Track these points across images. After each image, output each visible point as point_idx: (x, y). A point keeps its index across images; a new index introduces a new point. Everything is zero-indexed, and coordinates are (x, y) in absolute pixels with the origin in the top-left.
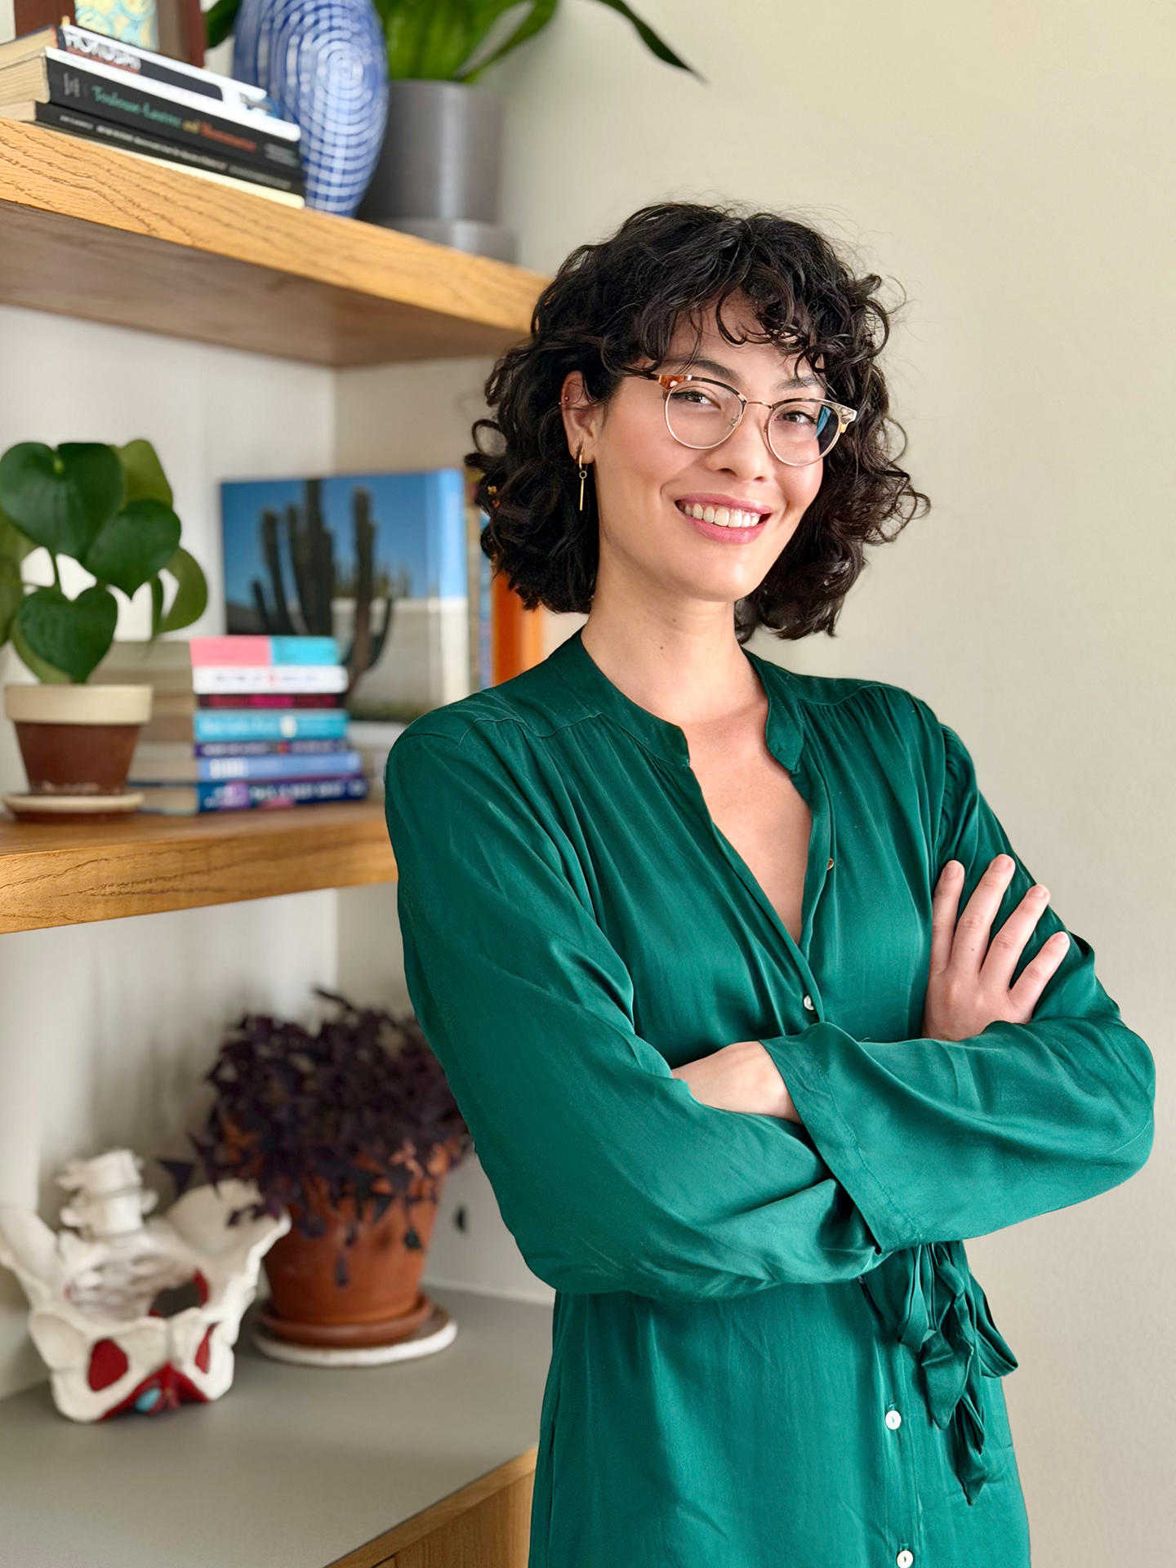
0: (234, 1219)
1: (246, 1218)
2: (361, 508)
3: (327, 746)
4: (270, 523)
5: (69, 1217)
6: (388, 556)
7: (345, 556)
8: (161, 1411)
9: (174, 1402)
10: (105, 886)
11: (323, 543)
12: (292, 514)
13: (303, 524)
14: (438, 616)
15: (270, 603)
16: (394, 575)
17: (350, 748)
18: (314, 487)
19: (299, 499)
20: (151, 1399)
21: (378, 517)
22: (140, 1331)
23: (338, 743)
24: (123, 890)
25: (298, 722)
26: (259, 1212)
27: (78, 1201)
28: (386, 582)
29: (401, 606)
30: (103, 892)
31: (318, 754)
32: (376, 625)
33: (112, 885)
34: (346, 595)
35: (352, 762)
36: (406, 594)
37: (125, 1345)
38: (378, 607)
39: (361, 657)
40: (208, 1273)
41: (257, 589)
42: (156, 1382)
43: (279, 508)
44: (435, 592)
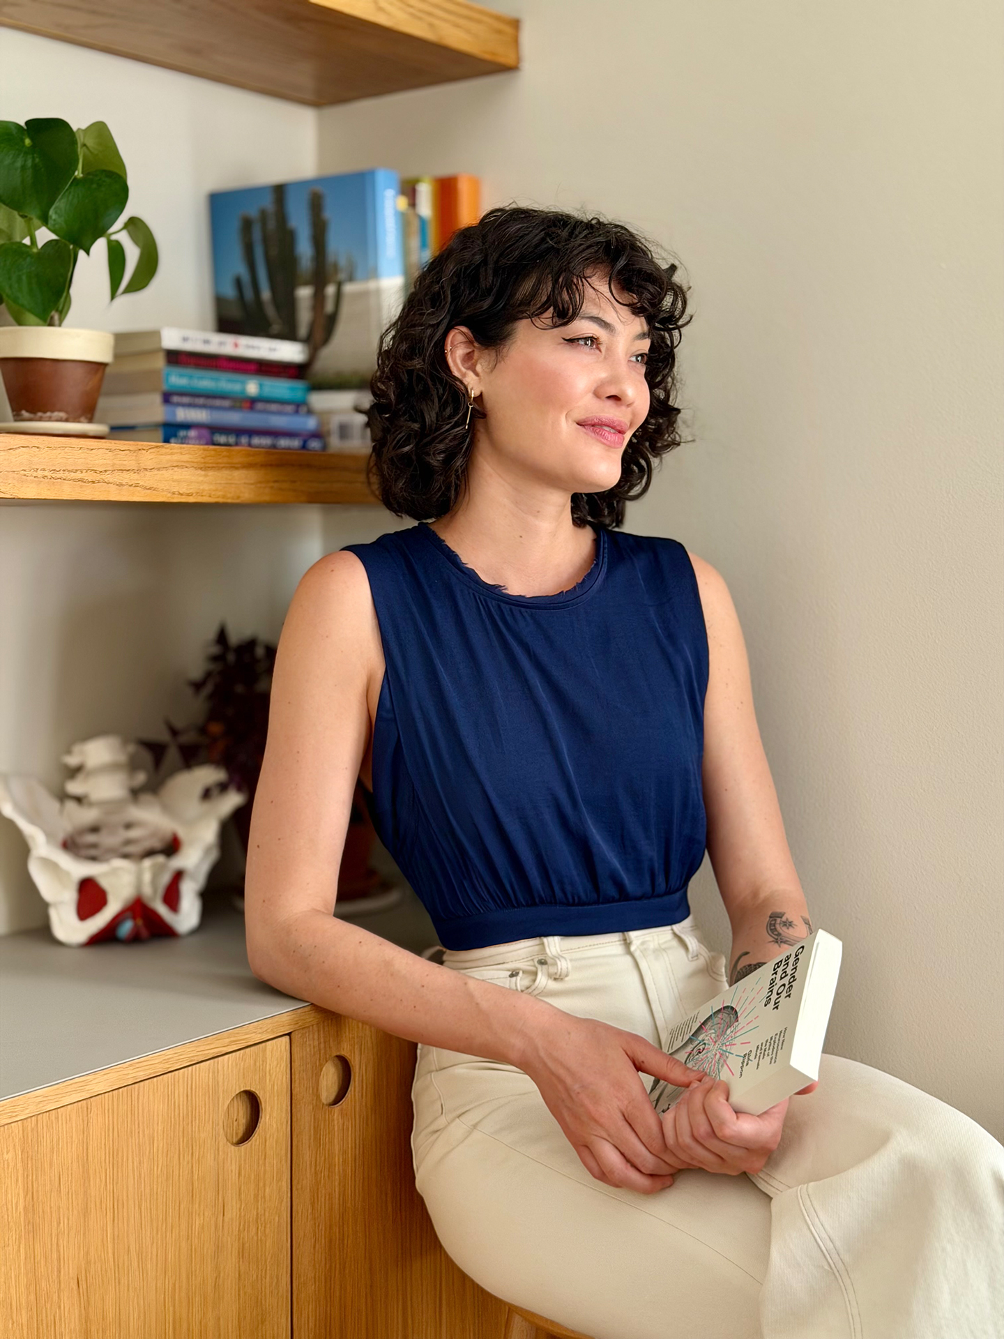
0: (207, 794)
1: (215, 792)
2: (316, 205)
3: (290, 408)
4: (247, 225)
5: (74, 787)
6: (337, 246)
7: (304, 249)
8: (135, 939)
9: (144, 933)
10: (37, 469)
11: (287, 238)
12: (263, 215)
13: (272, 224)
14: (378, 292)
15: (249, 294)
16: (343, 262)
17: (310, 412)
18: (280, 191)
19: (268, 203)
20: (126, 928)
21: (328, 214)
22: (114, 872)
23: (300, 406)
24: (54, 475)
25: (261, 386)
26: (223, 787)
27: (80, 777)
28: (336, 266)
29: (349, 288)
30: (35, 474)
31: (279, 413)
32: (329, 307)
33: (44, 470)
34: (306, 284)
35: (311, 423)
36: (351, 279)
37: (104, 883)
38: (331, 290)
39: (318, 336)
40: (182, 834)
41: (238, 283)
42: (129, 914)
43: (253, 213)
44: (374, 273)
